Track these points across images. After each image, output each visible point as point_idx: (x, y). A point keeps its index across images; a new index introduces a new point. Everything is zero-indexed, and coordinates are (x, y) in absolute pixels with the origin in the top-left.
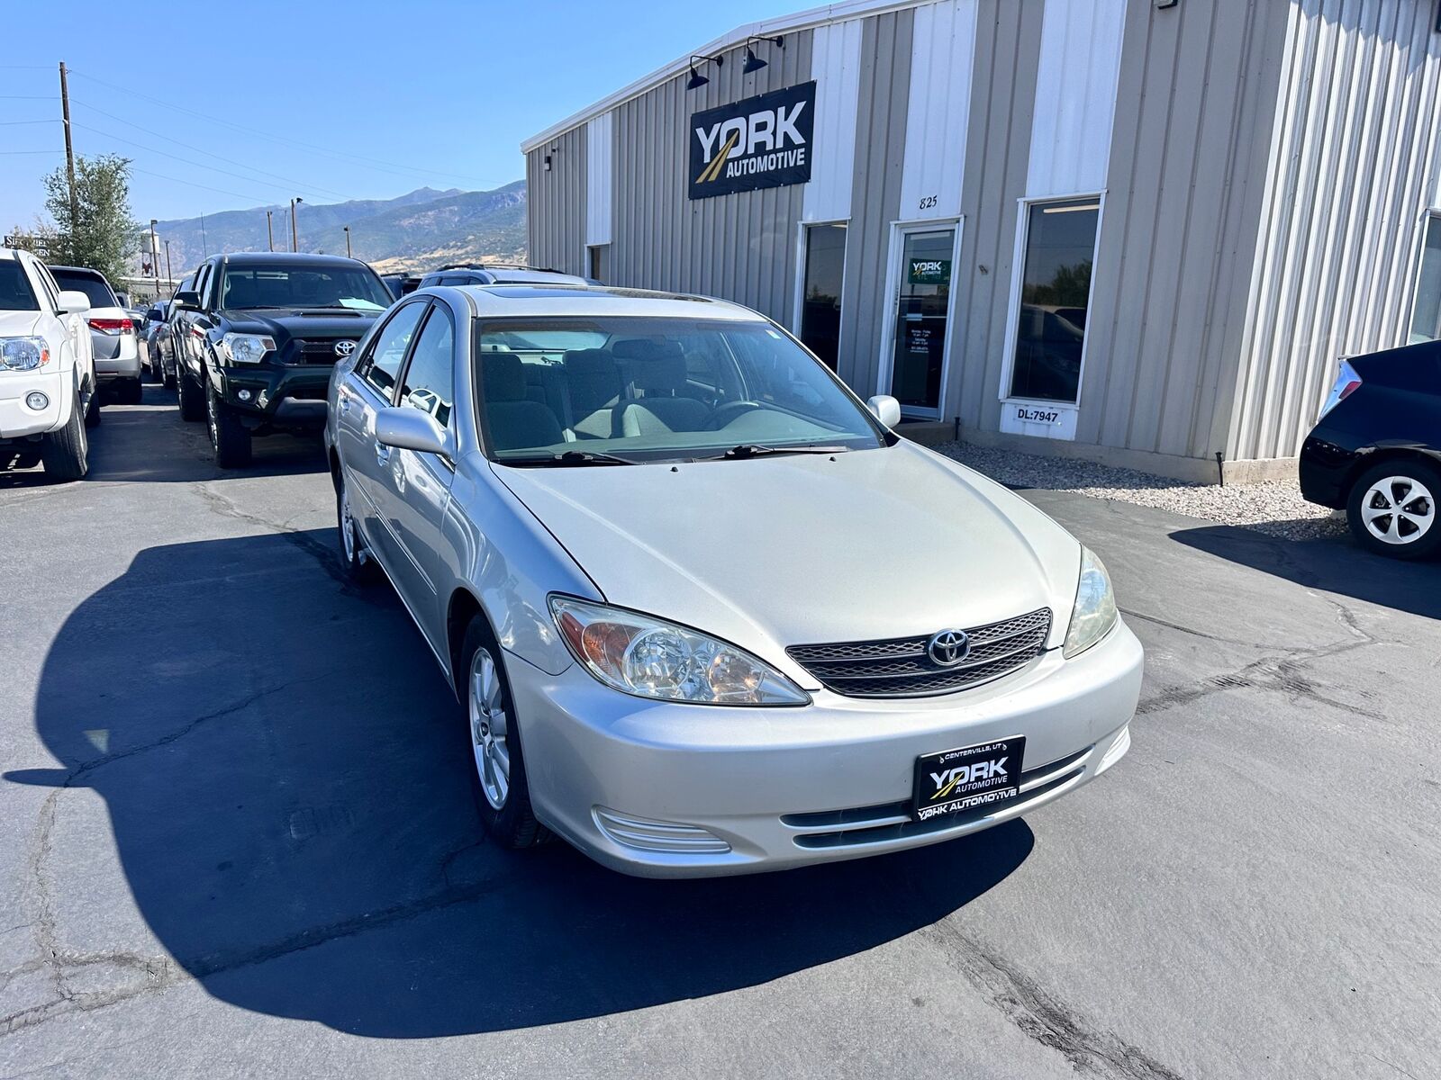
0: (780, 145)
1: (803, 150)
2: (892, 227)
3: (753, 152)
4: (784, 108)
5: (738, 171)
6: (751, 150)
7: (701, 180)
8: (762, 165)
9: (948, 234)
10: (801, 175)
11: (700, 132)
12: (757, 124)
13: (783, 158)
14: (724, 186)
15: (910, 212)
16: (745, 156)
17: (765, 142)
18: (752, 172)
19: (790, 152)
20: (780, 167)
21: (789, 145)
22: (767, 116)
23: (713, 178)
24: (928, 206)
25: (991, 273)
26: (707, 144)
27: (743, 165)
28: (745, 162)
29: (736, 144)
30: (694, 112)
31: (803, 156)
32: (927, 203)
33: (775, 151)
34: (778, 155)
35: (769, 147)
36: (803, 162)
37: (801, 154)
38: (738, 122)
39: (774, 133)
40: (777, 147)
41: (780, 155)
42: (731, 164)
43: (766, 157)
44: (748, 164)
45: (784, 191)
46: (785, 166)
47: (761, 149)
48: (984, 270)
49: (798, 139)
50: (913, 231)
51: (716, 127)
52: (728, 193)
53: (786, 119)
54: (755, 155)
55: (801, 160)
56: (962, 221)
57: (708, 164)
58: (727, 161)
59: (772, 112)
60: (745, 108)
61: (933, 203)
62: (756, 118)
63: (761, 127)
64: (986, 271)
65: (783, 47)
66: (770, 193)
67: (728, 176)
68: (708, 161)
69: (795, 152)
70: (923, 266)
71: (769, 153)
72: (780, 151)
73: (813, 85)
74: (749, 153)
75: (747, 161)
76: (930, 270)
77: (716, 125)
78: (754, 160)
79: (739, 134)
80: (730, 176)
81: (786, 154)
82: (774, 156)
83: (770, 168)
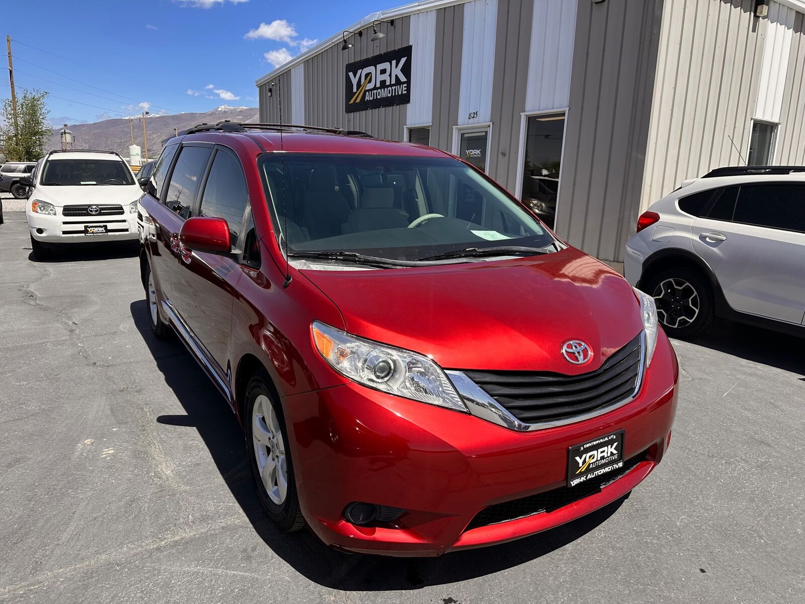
0: (393, 82)
1: (406, 85)
2: (454, 130)
3: (379, 86)
4: (395, 61)
5: (371, 97)
6: (378, 85)
7: (352, 102)
8: (384, 93)
9: (484, 134)
10: (405, 99)
11: (351, 74)
12: (381, 70)
13: (395, 89)
14: (364, 105)
15: (463, 119)
16: (375, 88)
17: (385, 81)
18: (379, 97)
19: (399, 86)
20: (393, 95)
21: (398, 81)
22: (385, 65)
23: (358, 101)
24: (473, 117)
25: (507, 156)
26: (355, 81)
27: (374, 93)
29: (370, 81)
30: (347, 63)
31: (406, 88)
32: (472, 115)
33: (391, 85)
35: (388, 83)
36: (406, 92)
37: (405, 87)
38: (371, 69)
39: (390, 75)
41: (394, 88)
42: (367, 93)
43: (386, 89)
44: (376, 93)
45: (396, 108)
46: (397, 94)
47: (383, 84)
49: (403, 79)
50: (465, 132)
52: (366, 109)
53: (396, 67)
54: (380, 88)
55: (405, 90)
56: (491, 126)
57: (355, 93)
58: (366, 91)
59: (389, 63)
60: (375, 61)
61: (475, 116)
62: (380, 67)
64: (505, 155)
65: (394, 25)
66: (389, 110)
67: (366, 100)
68: (356, 91)
69: (401, 86)
70: (471, 152)
71: (388, 86)
72: (394, 85)
73: (410, 47)
74: (377, 86)
75: (376, 91)
76: (475, 154)
77: (359, 71)
78: (380, 90)
79: (371, 77)
80: (368, 100)
81: (397, 87)
82: (390, 88)
83: (389, 95)
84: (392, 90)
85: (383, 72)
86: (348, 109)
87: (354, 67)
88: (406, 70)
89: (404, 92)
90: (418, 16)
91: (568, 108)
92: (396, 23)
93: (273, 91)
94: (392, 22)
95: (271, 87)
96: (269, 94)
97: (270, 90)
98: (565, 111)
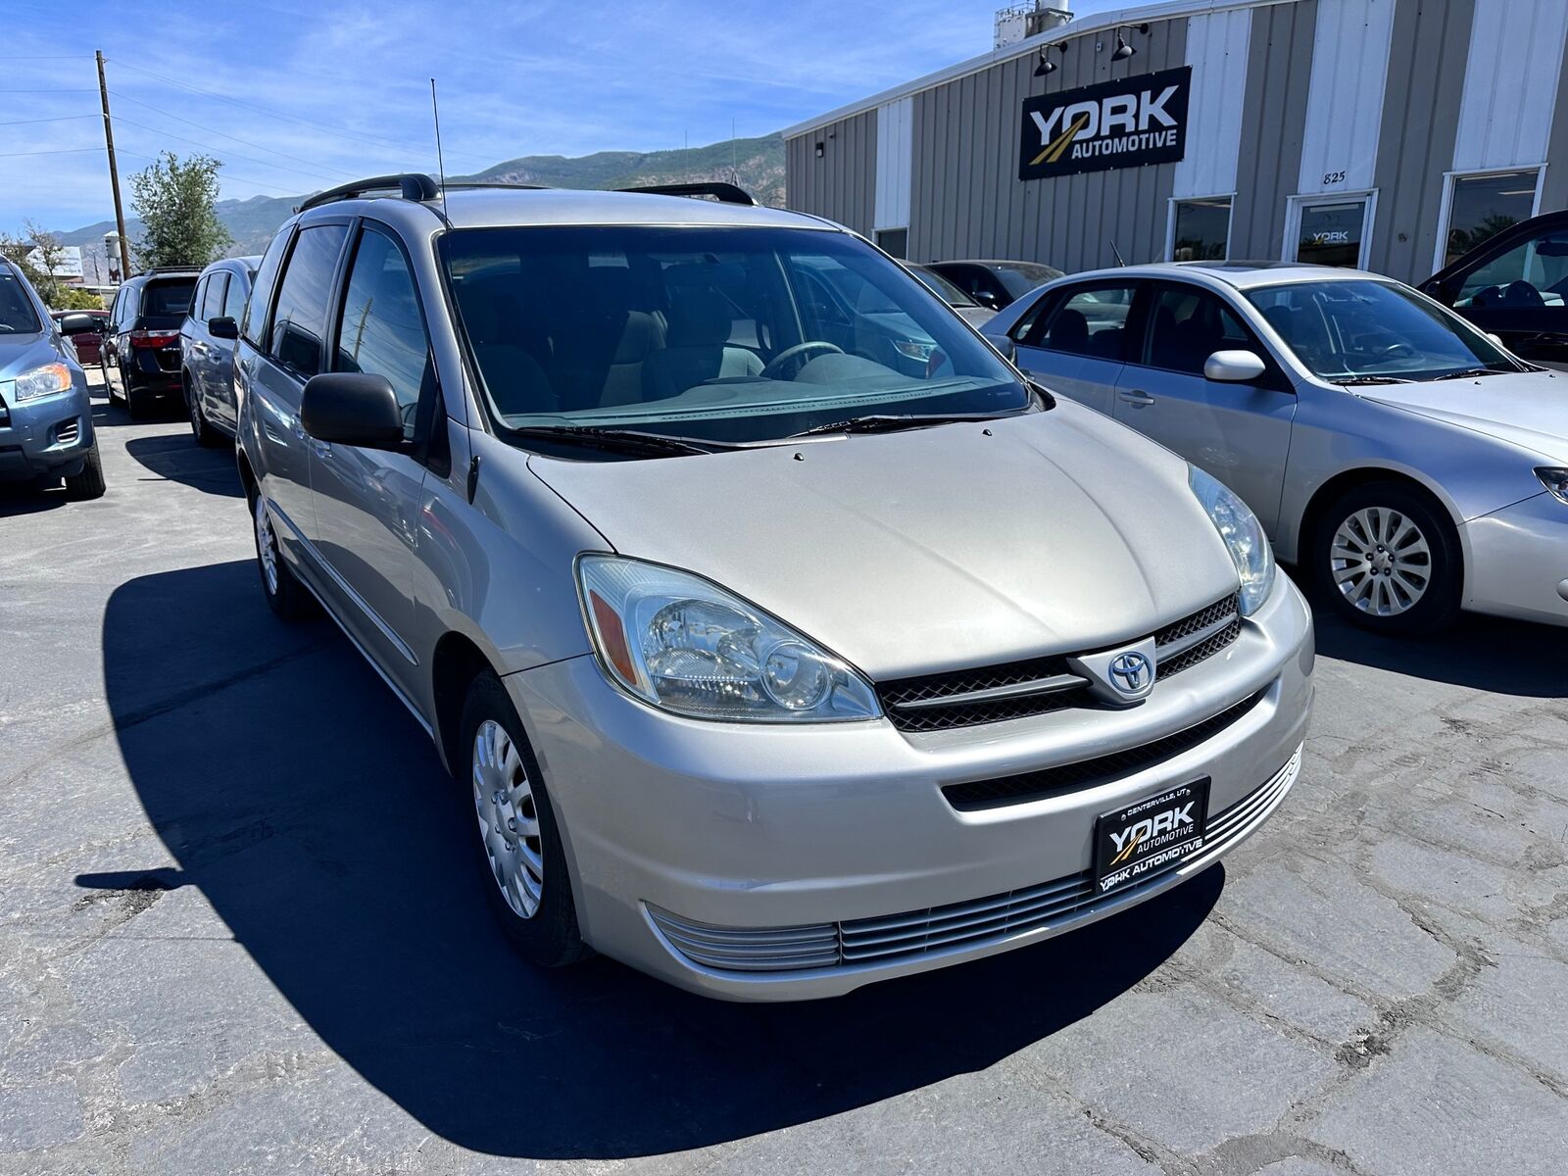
0: (1144, 125)
1: (1175, 131)
2: (1290, 202)
3: (1108, 133)
4: (1149, 92)
5: (1087, 151)
6: (1105, 132)
7: (1037, 161)
8: (1119, 146)
9: (1357, 206)
10: (1175, 153)
11: (1037, 116)
12: (1112, 108)
13: (1148, 140)
14: (1067, 166)
15: (1310, 184)
16: (1098, 137)
17: (1123, 126)
18: (1105, 152)
19: (1157, 134)
20: (1143, 147)
21: (1155, 125)
22: (1129, 100)
23: (1054, 158)
24: (1334, 181)
25: (1410, 241)
26: (1045, 128)
27: (1094, 147)
28: (1097, 143)
29: (1085, 126)
30: (1027, 96)
31: (1174, 137)
32: (1332, 178)
33: (1137, 132)
34: (1141, 136)
35: (1130, 128)
36: (1174, 143)
37: (1172, 135)
39: (1137, 116)
40: (1140, 129)
41: (1144, 137)
42: (1078, 146)
43: (1124, 139)
44: (1101, 146)
45: (1148, 171)
46: (1151, 146)
47: (1118, 131)
48: (1403, 237)
49: (1167, 120)
50: (1313, 204)
51: (1057, 112)
52: (1073, 172)
53: (1152, 102)
54: (1111, 136)
55: (1172, 140)
56: (1376, 194)
57: (1046, 147)
58: (1072, 144)
59: (1134, 97)
60: (1098, 93)
61: (1340, 178)
63: (1118, 110)
64: (1405, 239)
65: (1148, 34)
66: (1130, 173)
67: (1073, 157)
68: (1048, 143)
69: (1164, 133)
70: (1327, 236)
71: (1129, 135)
72: (1144, 132)
73: (1189, 69)
74: (1102, 134)
75: (1100, 142)
76: (1335, 239)
77: (1057, 109)
78: (1109, 141)
79: (1089, 117)
80: (1077, 157)
81: (1152, 135)
82: (1136, 138)
83: (1131, 149)
84: (1140, 141)
86: (1027, 173)
87: (1046, 105)
88: (1178, 107)
89: (1169, 143)
90: (1208, 19)
91: (1547, 164)
92: (1154, 30)
93: (827, 147)
94: (1144, 28)
95: (821, 139)
96: (819, 153)
97: (820, 146)
98: (1539, 168)
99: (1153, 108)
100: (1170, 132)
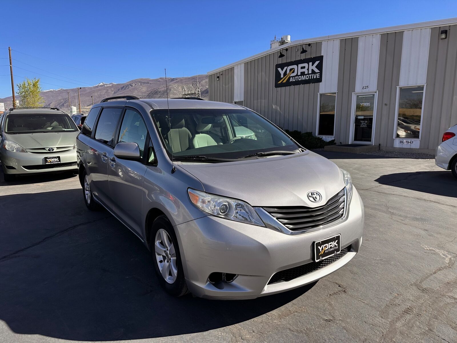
1: (319, 74)
2: (353, 94)
3: (300, 74)
4: (312, 63)
5: (294, 79)
6: (299, 74)
7: (280, 82)
8: (303, 78)
9: (372, 96)
10: (319, 80)
11: (279, 69)
12: (301, 67)
13: (311, 76)
14: (288, 84)
15: (358, 89)
16: (297, 75)
17: (304, 72)
18: (299, 80)
19: (314, 75)
20: (310, 78)
21: (313, 72)
22: (306, 65)
23: (285, 81)
26: (282, 73)
27: (296, 78)
28: (297, 77)
29: (293, 72)
30: (277, 64)
31: (319, 75)
32: (365, 88)
33: (308, 74)
34: (309, 75)
35: (306, 73)
36: (319, 77)
37: (318, 75)
38: (295, 67)
39: (308, 69)
40: (309, 73)
41: (310, 75)
42: (291, 78)
43: (305, 76)
44: (298, 78)
45: (312, 85)
46: (312, 78)
47: (303, 74)
48: (386, 105)
49: (317, 71)
50: (360, 95)
51: (285, 68)
52: (290, 85)
53: (312, 65)
54: (301, 75)
55: (318, 76)
56: (378, 92)
57: (282, 78)
60: (297, 63)
61: (367, 88)
62: (300, 66)
64: (387, 105)
65: (310, 46)
66: (307, 86)
67: (290, 81)
68: (283, 77)
69: (316, 74)
70: (364, 104)
72: (310, 74)
73: (322, 57)
75: (298, 77)
76: (366, 105)
78: (300, 77)
79: (294, 70)
80: (291, 81)
81: (313, 75)
82: (308, 75)
83: (307, 79)
84: (309, 76)
85: (303, 68)
86: (277, 86)
87: (282, 66)
88: (320, 67)
89: (317, 77)
90: (327, 42)
91: (426, 84)
92: (312, 45)
93: (220, 78)
94: (309, 44)
95: (218, 75)
96: (218, 79)
97: (218, 77)
98: (424, 85)
99: (313, 67)
100: (318, 74)
